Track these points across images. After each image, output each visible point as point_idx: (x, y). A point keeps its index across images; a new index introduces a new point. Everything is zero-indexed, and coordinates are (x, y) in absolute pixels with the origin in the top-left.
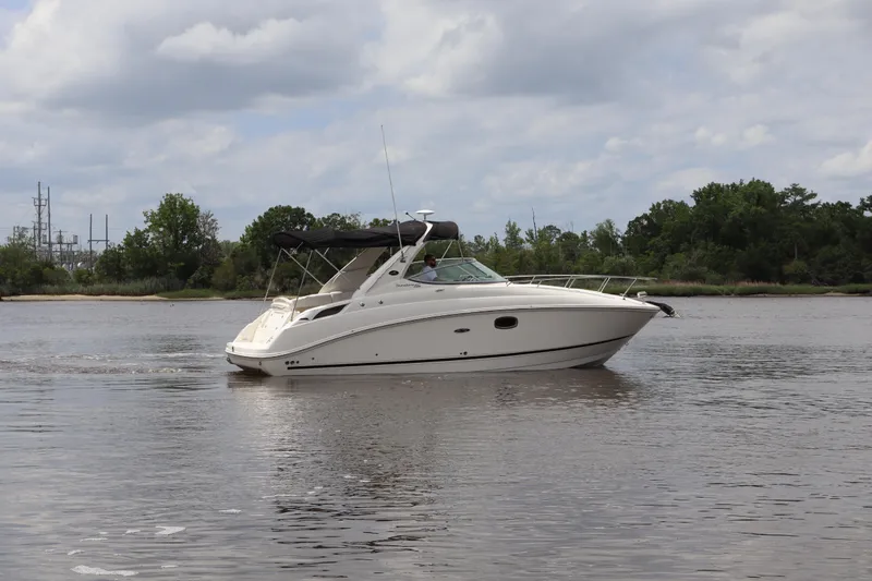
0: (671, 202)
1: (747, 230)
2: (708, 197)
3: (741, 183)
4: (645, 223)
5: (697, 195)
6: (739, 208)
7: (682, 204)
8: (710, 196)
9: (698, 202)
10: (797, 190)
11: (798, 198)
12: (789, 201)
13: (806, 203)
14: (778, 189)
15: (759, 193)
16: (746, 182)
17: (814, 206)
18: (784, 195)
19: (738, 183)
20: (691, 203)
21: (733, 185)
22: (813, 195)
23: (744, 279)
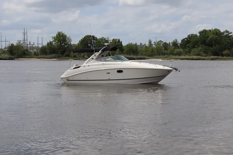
0: (193, 34)
1: (213, 42)
2: (203, 33)
3: (212, 29)
4: (186, 40)
5: (200, 33)
6: (211, 36)
7: (196, 35)
8: (204, 33)
9: (200, 34)
10: (227, 31)
11: (227, 34)
12: (225, 34)
13: (229, 35)
14: (222, 31)
15: (217, 32)
16: (213, 29)
17: (231, 36)
18: (223, 33)
19: (211, 29)
20: (198, 35)
21: (210, 30)
22: (231, 33)
23: (212, 55)
